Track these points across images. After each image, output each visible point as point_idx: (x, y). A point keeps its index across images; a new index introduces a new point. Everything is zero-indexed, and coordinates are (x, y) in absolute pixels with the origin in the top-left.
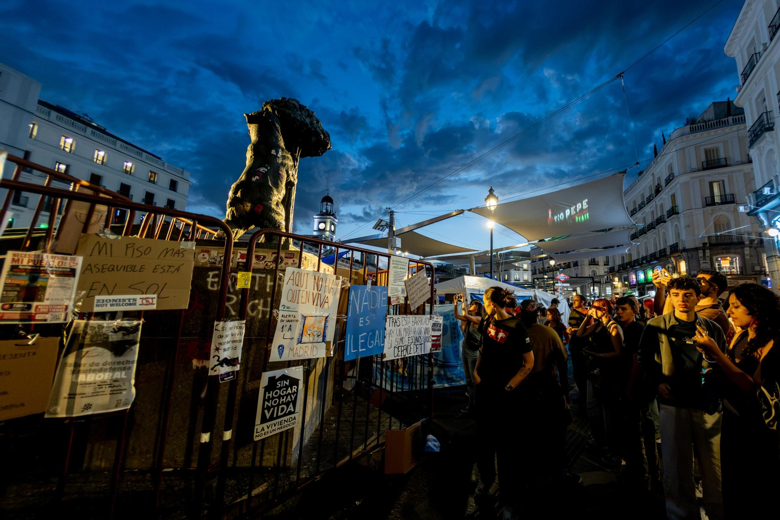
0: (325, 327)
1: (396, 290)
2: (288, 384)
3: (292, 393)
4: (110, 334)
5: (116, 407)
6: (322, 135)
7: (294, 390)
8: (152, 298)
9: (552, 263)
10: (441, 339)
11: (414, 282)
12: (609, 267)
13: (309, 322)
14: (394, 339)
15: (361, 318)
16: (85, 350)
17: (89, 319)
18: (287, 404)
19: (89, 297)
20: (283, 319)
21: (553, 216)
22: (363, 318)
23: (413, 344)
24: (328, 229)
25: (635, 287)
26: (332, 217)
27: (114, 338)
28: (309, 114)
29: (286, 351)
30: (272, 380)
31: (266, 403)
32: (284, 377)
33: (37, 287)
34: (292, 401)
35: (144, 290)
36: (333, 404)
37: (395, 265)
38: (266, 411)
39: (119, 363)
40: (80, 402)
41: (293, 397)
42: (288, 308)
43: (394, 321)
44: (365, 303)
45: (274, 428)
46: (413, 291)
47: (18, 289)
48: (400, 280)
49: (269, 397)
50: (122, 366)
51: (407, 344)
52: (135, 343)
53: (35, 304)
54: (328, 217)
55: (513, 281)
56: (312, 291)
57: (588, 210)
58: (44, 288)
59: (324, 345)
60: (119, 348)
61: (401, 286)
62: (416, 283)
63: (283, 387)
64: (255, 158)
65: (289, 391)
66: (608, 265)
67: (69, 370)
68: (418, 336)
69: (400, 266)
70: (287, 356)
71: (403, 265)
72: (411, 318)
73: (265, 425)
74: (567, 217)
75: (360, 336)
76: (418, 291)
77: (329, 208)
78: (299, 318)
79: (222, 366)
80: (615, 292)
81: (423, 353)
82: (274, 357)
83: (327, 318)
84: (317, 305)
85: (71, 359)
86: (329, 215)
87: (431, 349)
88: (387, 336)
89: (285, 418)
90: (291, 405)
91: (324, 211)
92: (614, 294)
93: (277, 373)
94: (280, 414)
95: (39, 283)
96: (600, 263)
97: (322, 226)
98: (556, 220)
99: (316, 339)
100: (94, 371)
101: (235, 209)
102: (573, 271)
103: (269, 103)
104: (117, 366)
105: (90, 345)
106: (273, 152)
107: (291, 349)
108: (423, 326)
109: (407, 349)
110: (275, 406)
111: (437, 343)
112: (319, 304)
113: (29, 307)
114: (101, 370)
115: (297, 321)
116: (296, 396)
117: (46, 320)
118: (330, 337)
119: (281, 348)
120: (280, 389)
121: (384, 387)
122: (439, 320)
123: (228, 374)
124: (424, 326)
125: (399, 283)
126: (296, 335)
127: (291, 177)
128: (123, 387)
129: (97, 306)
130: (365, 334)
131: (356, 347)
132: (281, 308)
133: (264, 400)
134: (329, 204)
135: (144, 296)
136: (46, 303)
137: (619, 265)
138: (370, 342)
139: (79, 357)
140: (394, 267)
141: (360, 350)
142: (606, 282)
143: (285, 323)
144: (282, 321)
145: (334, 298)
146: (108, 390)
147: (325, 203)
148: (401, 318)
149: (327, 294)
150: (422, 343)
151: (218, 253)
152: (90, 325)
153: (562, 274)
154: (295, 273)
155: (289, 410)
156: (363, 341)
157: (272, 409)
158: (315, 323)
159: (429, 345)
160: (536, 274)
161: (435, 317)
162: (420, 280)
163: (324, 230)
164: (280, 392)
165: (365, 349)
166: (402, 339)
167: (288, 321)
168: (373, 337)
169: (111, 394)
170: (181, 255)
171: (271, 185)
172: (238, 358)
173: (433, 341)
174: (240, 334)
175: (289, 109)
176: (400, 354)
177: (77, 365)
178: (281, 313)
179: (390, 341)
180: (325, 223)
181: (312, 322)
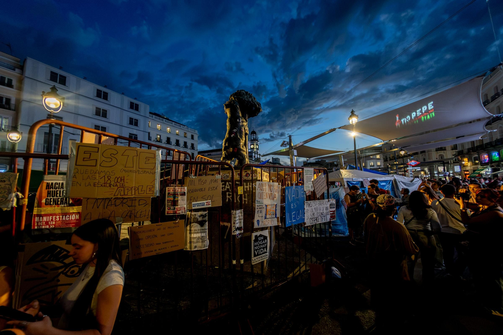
0: (276, 210)
1: (308, 187)
2: (263, 239)
3: (265, 243)
4: (198, 218)
5: (204, 247)
6: (257, 105)
7: (266, 242)
8: (209, 202)
9: (402, 153)
10: (335, 213)
11: (318, 181)
12: (457, 151)
13: (269, 208)
14: (309, 214)
16: (192, 224)
17: (191, 212)
18: (264, 248)
19: (191, 203)
20: (258, 207)
21: (400, 119)
22: (293, 204)
23: (320, 216)
24: (255, 148)
25: (488, 165)
26: (256, 141)
27: (200, 219)
28: (250, 95)
29: (260, 223)
30: (256, 236)
31: (255, 247)
32: (261, 236)
33: (175, 200)
34: (265, 247)
35: (206, 199)
36: (276, 242)
37: (306, 173)
38: (255, 251)
39: (203, 230)
40: (193, 245)
41: (266, 245)
42: (259, 202)
43: (309, 204)
44: (293, 196)
45: (259, 259)
46: (317, 186)
47: (171, 202)
48: (310, 181)
49: (256, 245)
50: (203, 231)
51: (316, 216)
52: (206, 222)
53: (176, 207)
54: (255, 141)
55: (369, 168)
56: (268, 192)
57: (434, 110)
58: (178, 201)
59: (276, 219)
60: (202, 224)
61: (310, 184)
62: (319, 181)
63: (261, 240)
64: (230, 125)
65: (264, 242)
66: (457, 149)
67: (188, 232)
68: (322, 212)
69: (309, 173)
70: (261, 225)
71: (311, 172)
72: (317, 202)
73: (255, 258)
74: (413, 118)
75: (292, 213)
76: (320, 186)
77: (254, 137)
78: (264, 206)
79: (237, 231)
80: (464, 169)
81: (326, 221)
82: (256, 226)
83: (276, 205)
84: (271, 199)
85: (188, 228)
86: (255, 140)
87: (330, 219)
88: (306, 213)
89: (264, 255)
90: (265, 249)
91: (252, 139)
92: (463, 172)
93: (258, 233)
94: (261, 253)
95: (176, 199)
96: (447, 149)
97: (252, 146)
98: (403, 123)
99: (272, 216)
100: (196, 233)
101: (226, 152)
102: (421, 157)
103: (232, 95)
104: (202, 231)
105: (193, 223)
106: (238, 120)
107: (262, 222)
108: (324, 206)
109: (317, 220)
110: (259, 249)
111: (333, 215)
112: (272, 198)
113: (175, 208)
114: (198, 233)
115: (263, 208)
116: (267, 244)
117: (180, 213)
118: (279, 215)
119: (258, 221)
120: (260, 241)
121: (300, 235)
122: (333, 202)
123: (239, 234)
124: (326, 206)
125: (309, 183)
126: (264, 215)
127: (246, 131)
128: (205, 240)
129: (193, 206)
130: (295, 212)
131: (291, 220)
132: (256, 202)
133: (254, 246)
134: (254, 135)
135: (207, 201)
136: (179, 206)
137: (468, 149)
138: (297, 217)
139: (190, 227)
141: (293, 221)
142: (454, 163)
143: (259, 209)
144: (257, 208)
145: (278, 195)
146: (201, 241)
147: (252, 135)
148: (312, 202)
149: (275, 193)
150: (325, 215)
151: (223, 174)
152: (192, 214)
153: (412, 161)
154: (260, 184)
155: (264, 251)
156: (294, 216)
157: (258, 250)
158: (271, 208)
159: (329, 217)
160: (387, 161)
161: (331, 200)
162: (321, 179)
163: (253, 148)
164: (260, 243)
165: (295, 220)
166: (313, 214)
167: (260, 208)
168: (299, 214)
169: (202, 242)
170: (217, 182)
171: (239, 137)
172: (242, 227)
173: (331, 214)
174: (242, 216)
175: (241, 96)
176: (313, 222)
177: (190, 230)
178: (256, 205)
179: (307, 215)
180: (253, 145)
181: (270, 208)
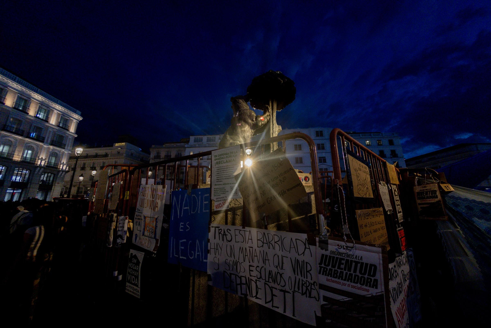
0: (156, 226)
2: (136, 262)
3: (137, 271)
13: (148, 220)
14: (221, 258)
15: (181, 223)
18: (135, 276)
20: (136, 217)
22: (183, 223)
23: (262, 281)
29: (137, 239)
30: (131, 255)
32: (135, 257)
37: (218, 161)
41: (137, 274)
42: (139, 210)
43: (222, 233)
44: (185, 208)
45: (131, 290)
48: (228, 177)
51: (247, 275)
56: (150, 198)
59: (155, 241)
65: (136, 267)
68: (274, 270)
69: (225, 159)
70: (138, 243)
72: (254, 232)
75: (181, 241)
78: (143, 218)
83: (156, 219)
88: (212, 251)
93: (134, 252)
94: (132, 282)
99: (151, 234)
107: (140, 239)
109: (248, 286)
112: (153, 208)
118: (158, 235)
119: (136, 235)
120: (133, 264)
123: (120, 243)
126: (142, 229)
130: (185, 240)
131: (177, 253)
132: (136, 210)
138: (190, 252)
140: (217, 163)
141: (181, 257)
145: (161, 204)
148: (234, 230)
149: (157, 201)
154: (143, 188)
155: (136, 281)
156: (183, 248)
158: (150, 222)
164: (133, 267)
166: (235, 264)
167: (138, 219)
168: (193, 247)
176: (234, 288)
178: (136, 213)
179: (217, 260)
